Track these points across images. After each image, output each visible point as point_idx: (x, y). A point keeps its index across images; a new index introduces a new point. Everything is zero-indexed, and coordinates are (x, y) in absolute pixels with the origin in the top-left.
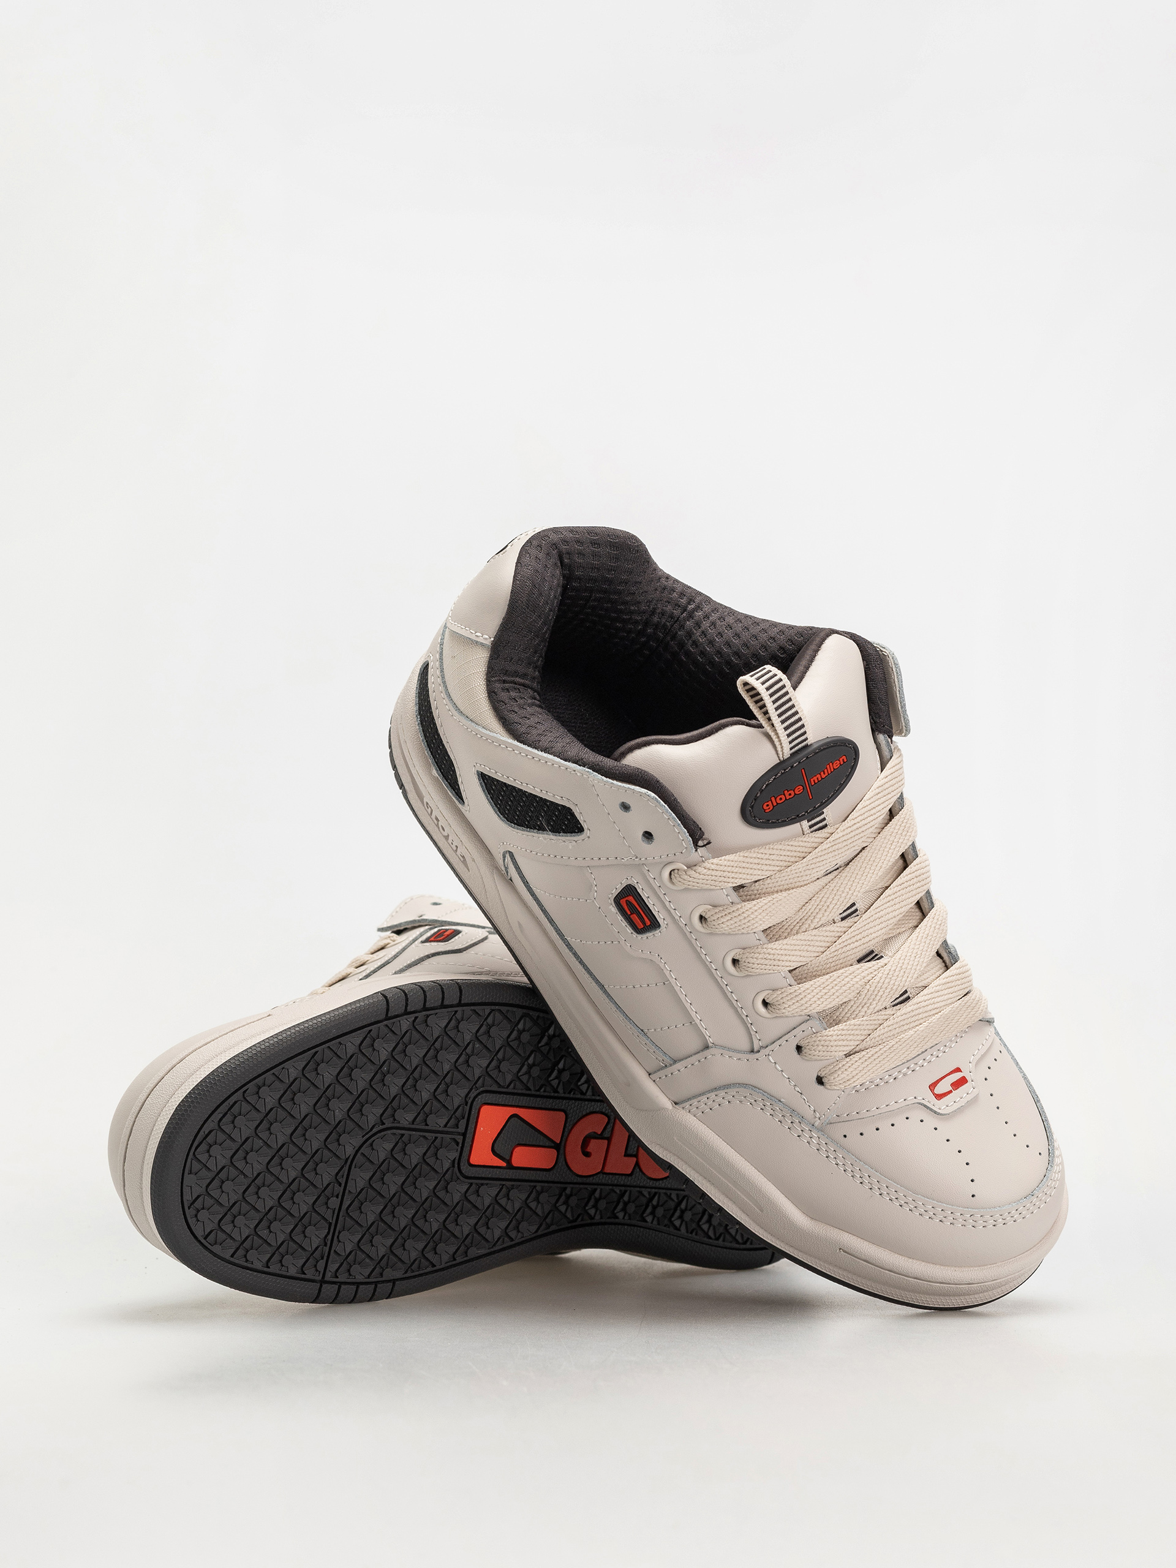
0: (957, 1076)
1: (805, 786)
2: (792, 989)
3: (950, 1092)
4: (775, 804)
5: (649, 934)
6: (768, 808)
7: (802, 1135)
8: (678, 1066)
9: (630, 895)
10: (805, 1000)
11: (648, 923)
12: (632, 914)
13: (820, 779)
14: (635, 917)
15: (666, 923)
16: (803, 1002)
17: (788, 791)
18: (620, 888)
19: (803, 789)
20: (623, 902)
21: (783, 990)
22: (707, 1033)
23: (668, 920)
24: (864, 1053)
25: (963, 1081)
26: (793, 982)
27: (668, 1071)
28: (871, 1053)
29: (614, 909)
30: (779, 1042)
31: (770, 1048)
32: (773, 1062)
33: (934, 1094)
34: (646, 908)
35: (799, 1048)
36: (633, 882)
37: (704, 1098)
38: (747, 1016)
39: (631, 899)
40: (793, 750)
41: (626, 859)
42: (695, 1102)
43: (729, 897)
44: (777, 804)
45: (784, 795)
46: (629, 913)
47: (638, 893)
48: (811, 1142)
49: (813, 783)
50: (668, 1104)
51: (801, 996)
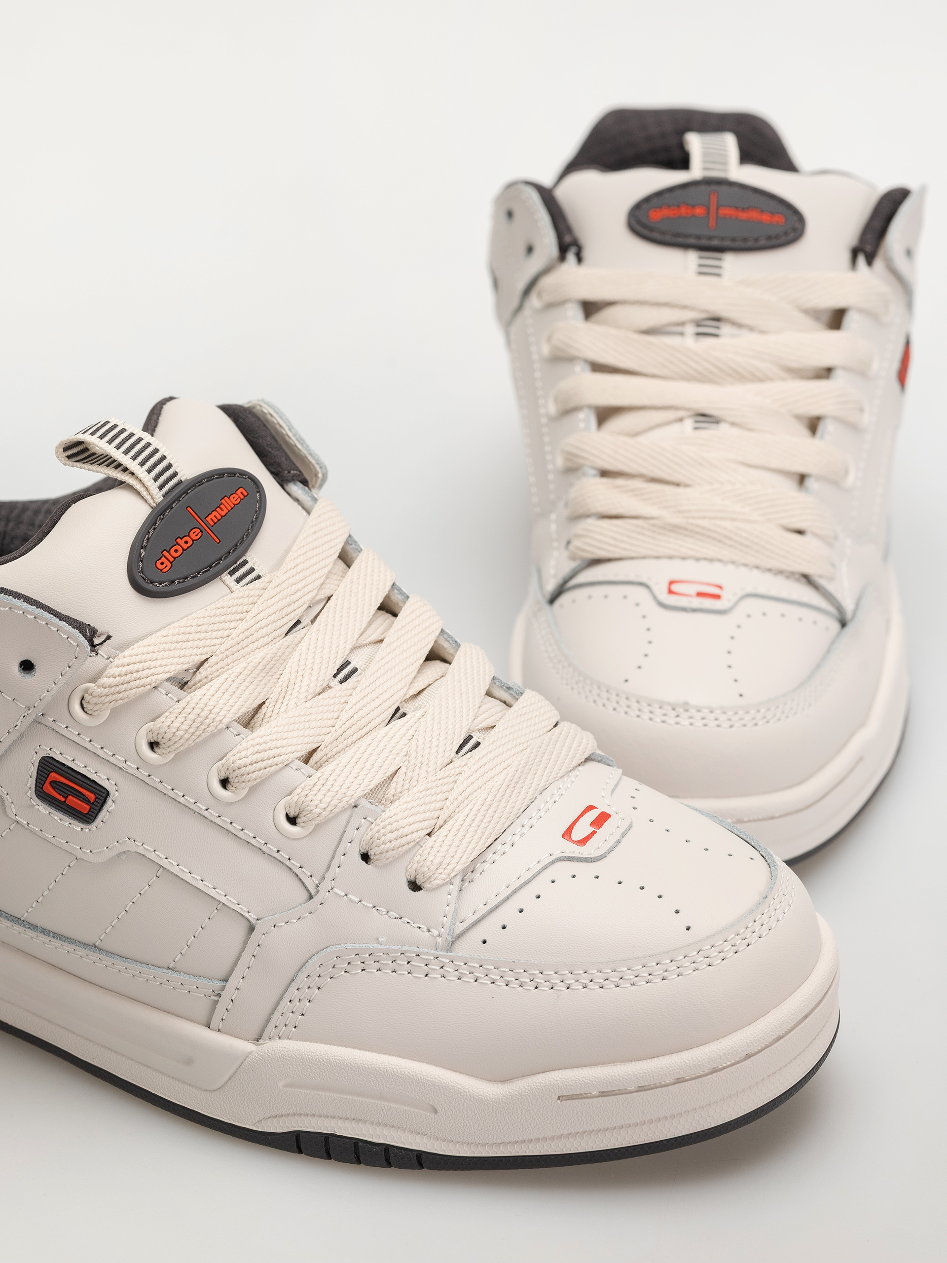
0: (592, 815)
1: (202, 528)
2: (314, 779)
3: (594, 833)
4: (172, 559)
5: (103, 814)
6: (164, 565)
7: (430, 971)
8: (233, 981)
9: (50, 772)
10: (338, 784)
11: (92, 797)
12: (66, 798)
13: (219, 517)
14: (72, 800)
15: (114, 783)
16: (335, 789)
17: (181, 539)
18: (34, 770)
19: (201, 531)
20: (48, 788)
21: (303, 785)
22: (242, 909)
23: (116, 776)
24: (451, 823)
25: (603, 818)
26: (312, 771)
27: (224, 1002)
28: (461, 819)
29: (43, 809)
30: (335, 863)
31: (329, 876)
32: (343, 894)
33: (574, 842)
34: (79, 777)
35: (365, 857)
36: (45, 752)
37: (285, 1005)
38: (278, 851)
39: (54, 776)
40: (165, 489)
41: (19, 723)
42: (277, 1018)
43: (170, 695)
44: (175, 558)
45: (179, 545)
46: (63, 799)
47: (58, 761)
48: (446, 974)
49: (212, 524)
50: (249, 1047)
51: (329, 783)
